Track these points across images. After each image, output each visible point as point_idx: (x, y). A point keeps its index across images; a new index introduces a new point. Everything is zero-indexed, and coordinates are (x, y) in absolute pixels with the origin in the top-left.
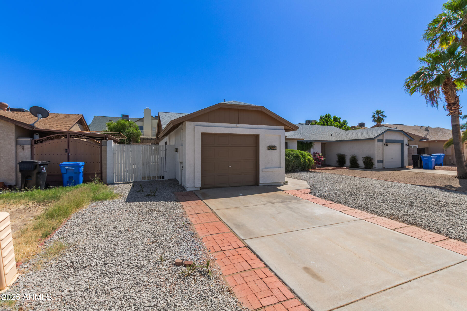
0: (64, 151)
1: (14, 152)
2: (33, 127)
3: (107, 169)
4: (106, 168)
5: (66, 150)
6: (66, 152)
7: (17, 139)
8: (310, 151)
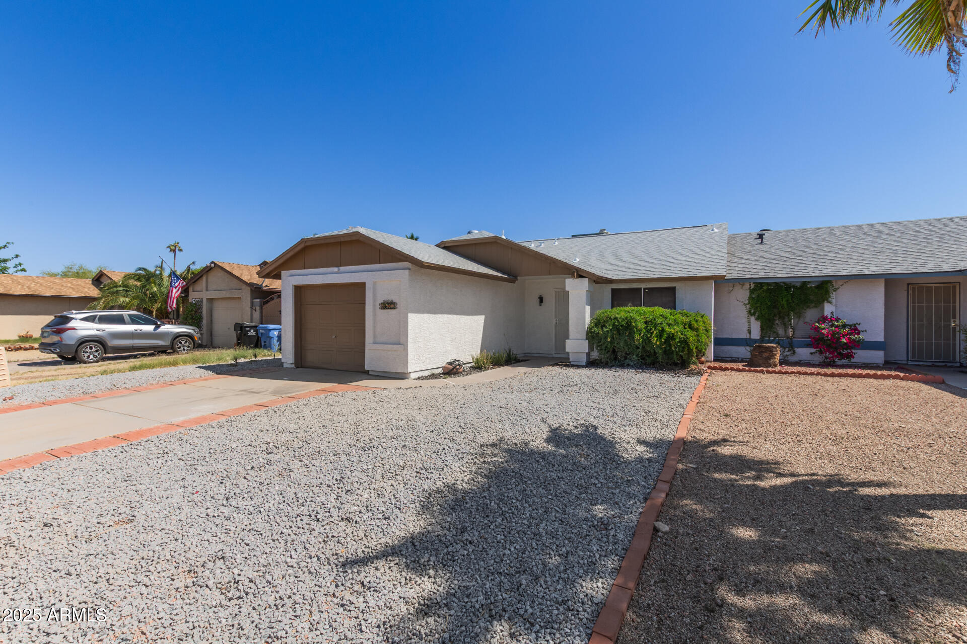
2: (260, 288)
7: (253, 301)
8: (822, 310)
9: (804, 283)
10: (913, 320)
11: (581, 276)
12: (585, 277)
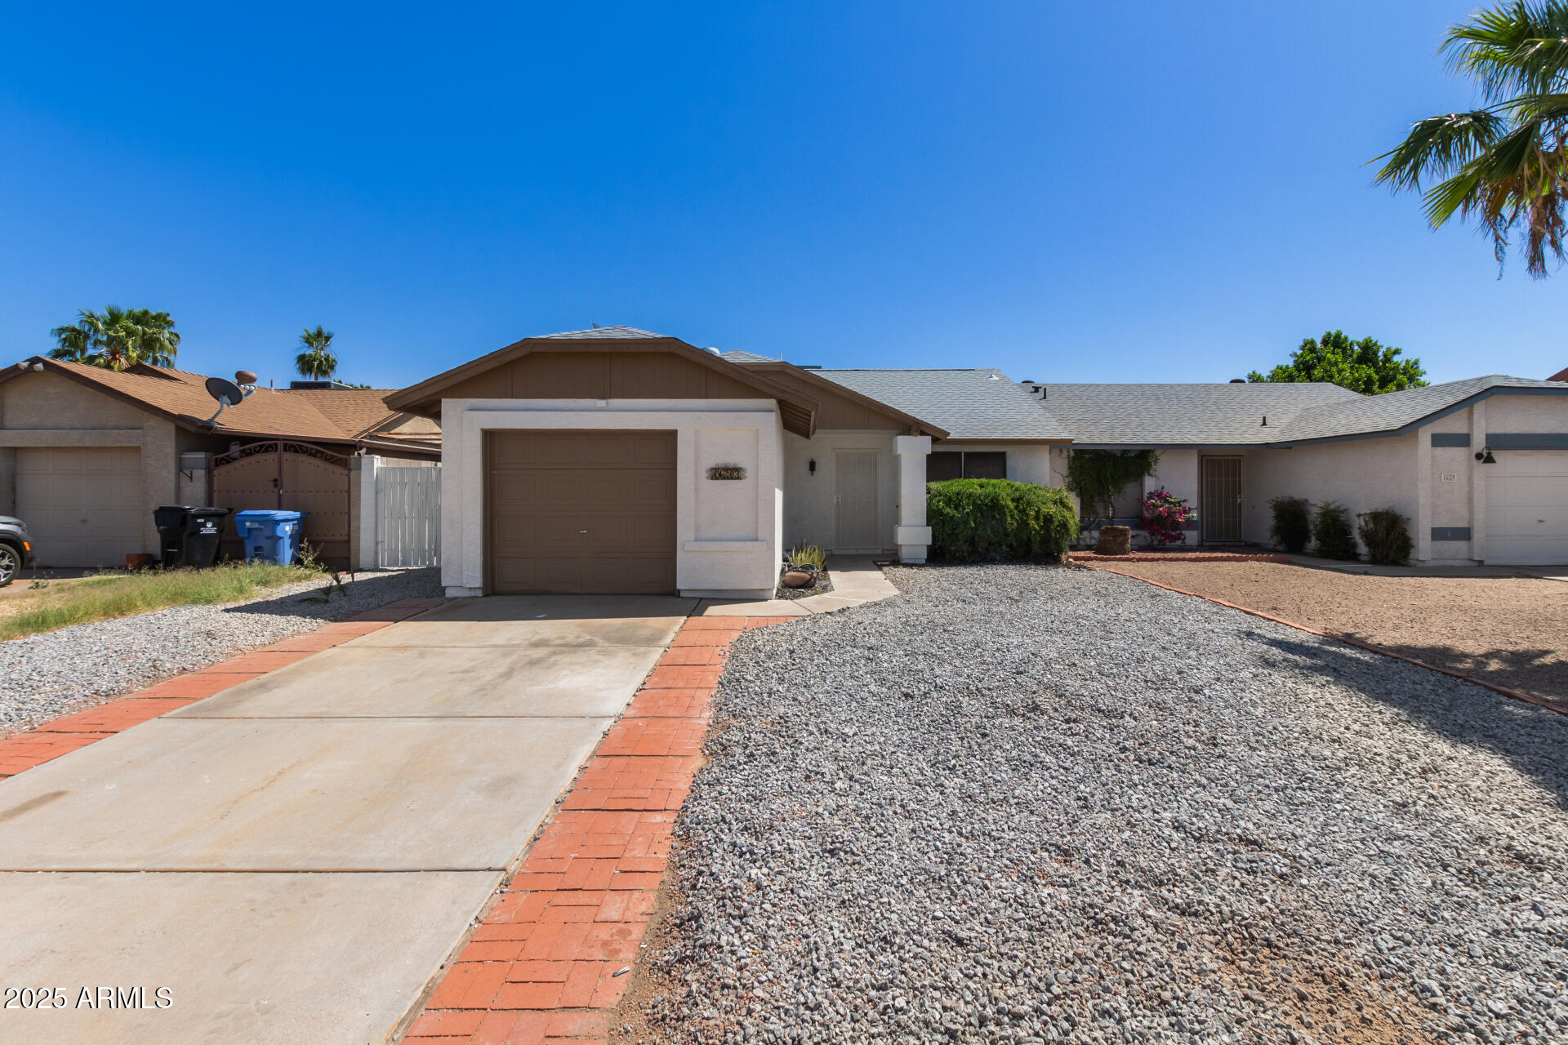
0: (272, 484)
1: (172, 485)
2: (211, 428)
3: (362, 531)
4: (359, 528)
5: (276, 480)
6: (276, 486)
7: (182, 456)
8: (1142, 485)
9: (1125, 452)
10: (1207, 497)
11: (923, 433)
12: (927, 434)
